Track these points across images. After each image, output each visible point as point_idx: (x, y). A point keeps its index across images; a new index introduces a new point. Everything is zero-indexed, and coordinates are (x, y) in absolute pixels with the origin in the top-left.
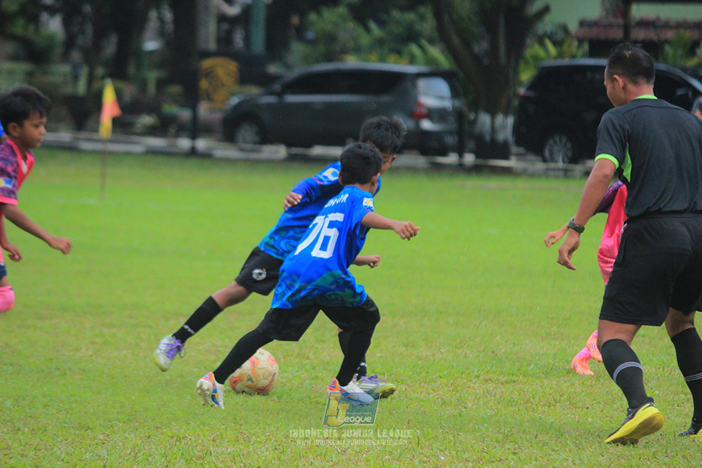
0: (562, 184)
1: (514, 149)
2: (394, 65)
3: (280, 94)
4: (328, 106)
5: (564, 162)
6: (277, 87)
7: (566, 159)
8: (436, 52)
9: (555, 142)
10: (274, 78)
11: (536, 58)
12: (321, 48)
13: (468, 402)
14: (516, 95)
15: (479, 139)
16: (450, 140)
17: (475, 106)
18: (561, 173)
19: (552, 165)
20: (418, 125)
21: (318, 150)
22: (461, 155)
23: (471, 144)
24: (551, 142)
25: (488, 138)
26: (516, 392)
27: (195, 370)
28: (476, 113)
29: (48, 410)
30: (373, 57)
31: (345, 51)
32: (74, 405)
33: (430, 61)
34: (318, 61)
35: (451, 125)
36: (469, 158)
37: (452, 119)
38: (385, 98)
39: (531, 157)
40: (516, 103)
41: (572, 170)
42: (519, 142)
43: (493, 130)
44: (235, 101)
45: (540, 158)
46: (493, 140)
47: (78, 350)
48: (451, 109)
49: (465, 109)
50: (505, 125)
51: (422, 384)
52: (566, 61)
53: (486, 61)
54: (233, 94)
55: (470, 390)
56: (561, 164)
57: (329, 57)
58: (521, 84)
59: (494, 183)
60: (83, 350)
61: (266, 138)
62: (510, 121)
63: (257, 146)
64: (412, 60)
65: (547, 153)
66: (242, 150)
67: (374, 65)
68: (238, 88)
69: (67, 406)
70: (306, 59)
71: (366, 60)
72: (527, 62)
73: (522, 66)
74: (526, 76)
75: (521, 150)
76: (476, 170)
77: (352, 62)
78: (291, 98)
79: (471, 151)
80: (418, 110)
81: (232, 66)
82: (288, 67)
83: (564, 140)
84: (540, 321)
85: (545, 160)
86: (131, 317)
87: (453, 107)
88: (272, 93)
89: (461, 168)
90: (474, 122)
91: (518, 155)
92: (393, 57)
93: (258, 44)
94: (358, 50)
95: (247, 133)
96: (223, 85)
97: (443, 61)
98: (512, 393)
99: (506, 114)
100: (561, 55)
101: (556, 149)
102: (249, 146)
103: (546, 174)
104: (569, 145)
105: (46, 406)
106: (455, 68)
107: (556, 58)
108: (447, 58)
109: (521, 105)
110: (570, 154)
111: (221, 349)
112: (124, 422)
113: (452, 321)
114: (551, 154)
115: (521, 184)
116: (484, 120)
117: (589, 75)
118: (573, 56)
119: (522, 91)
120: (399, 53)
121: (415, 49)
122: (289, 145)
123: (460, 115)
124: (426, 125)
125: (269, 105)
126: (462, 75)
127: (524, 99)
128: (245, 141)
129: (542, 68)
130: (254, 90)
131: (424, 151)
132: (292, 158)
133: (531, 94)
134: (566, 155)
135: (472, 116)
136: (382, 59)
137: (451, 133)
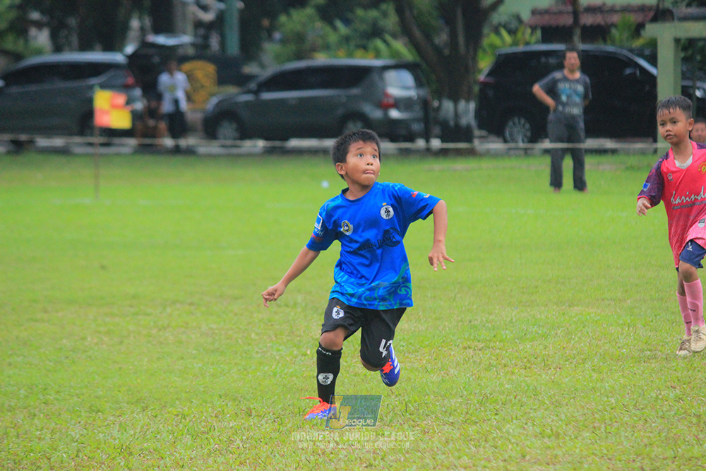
0: (524, 163)
1: (477, 132)
2: (362, 60)
3: (256, 92)
4: (302, 100)
5: (523, 142)
6: (253, 86)
7: (525, 139)
8: (400, 46)
9: (514, 124)
10: (250, 78)
11: (493, 46)
12: (292, 48)
13: (450, 369)
14: (476, 82)
15: (444, 125)
16: (417, 127)
17: (439, 95)
18: (522, 152)
19: (512, 145)
20: (386, 114)
21: (294, 143)
22: (428, 141)
23: (437, 130)
24: (511, 124)
25: (452, 123)
26: (493, 357)
27: (194, 352)
28: (440, 101)
29: (60, 395)
30: (341, 53)
31: (314, 49)
32: (84, 391)
33: (395, 54)
34: (289, 60)
35: (417, 112)
36: (436, 143)
37: (417, 108)
38: (355, 91)
39: (493, 138)
40: (476, 89)
41: (532, 149)
42: (480, 127)
43: (457, 115)
44: (214, 101)
45: (501, 140)
46: (457, 125)
47: (84, 339)
48: (416, 97)
49: (429, 98)
50: (467, 111)
51: (406, 354)
52: (521, 48)
53: (446, 52)
54: (212, 95)
55: (452, 358)
56: (521, 145)
57: (299, 56)
58: (480, 71)
59: (460, 165)
60: (89, 339)
61: (245, 134)
62: (472, 106)
63: (238, 142)
64: (378, 55)
65: (507, 134)
66: (223, 146)
67: (342, 60)
68: (216, 89)
69: (78, 392)
70: (279, 58)
71: (335, 57)
72: (485, 51)
73: (480, 54)
74: (485, 64)
75: (484, 133)
76: (443, 153)
77: (321, 59)
78: (267, 96)
79: (437, 137)
80: (385, 101)
81: (210, 68)
82: (262, 66)
83: (523, 121)
84: (511, 290)
85: (505, 141)
86: (131, 306)
87: (418, 95)
88: (249, 92)
89: (428, 152)
90: (439, 108)
91: (481, 137)
92: (360, 52)
93: (233, 48)
94: (327, 47)
95: (227, 129)
96: (203, 86)
97: (407, 54)
98: (490, 358)
99: (468, 100)
100: (515, 43)
101: (515, 130)
102: (229, 142)
103: (507, 154)
104: (528, 126)
105: (58, 392)
106: (418, 59)
107: (511, 45)
108: (409, 51)
109: (481, 91)
110: (529, 134)
111: (217, 331)
112: (132, 404)
113: (429, 295)
114: (511, 135)
115: (485, 164)
116: (448, 106)
117: (543, 60)
118: (527, 43)
119: (481, 77)
120: (365, 48)
121: (379, 43)
122: (267, 139)
123: (425, 104)
124: (394, 114)
125: (247, 103)
126: (424, 66)
127: (484, 85)
128: (225, 138)
129: (499, 55)
130: (231, 90)
131: (393, 139)
132: (269, 151)
133: (491, 80)
134: (525, 136)
135: (436, 104)
136: (350, 55)
137: (417, 120)
